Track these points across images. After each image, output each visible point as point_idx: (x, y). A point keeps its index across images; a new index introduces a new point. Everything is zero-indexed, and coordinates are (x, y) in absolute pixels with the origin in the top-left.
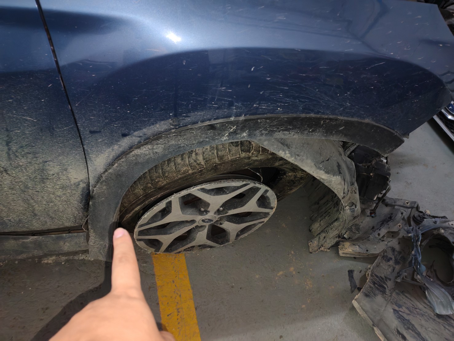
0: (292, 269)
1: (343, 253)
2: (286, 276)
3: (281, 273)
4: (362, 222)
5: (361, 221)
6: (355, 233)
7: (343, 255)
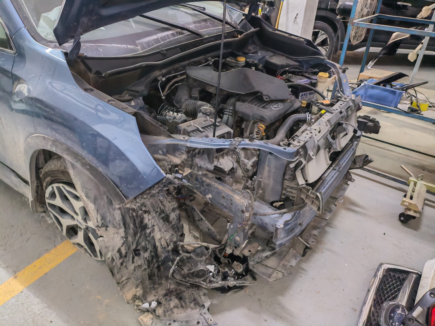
0: (107, 301)
1: (142, 320)
2: (99, 301)
3: (99, 297)
4: (178, 314)
5: (178, 312)
6: (166, 316)
7: (140, 320)
